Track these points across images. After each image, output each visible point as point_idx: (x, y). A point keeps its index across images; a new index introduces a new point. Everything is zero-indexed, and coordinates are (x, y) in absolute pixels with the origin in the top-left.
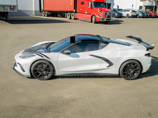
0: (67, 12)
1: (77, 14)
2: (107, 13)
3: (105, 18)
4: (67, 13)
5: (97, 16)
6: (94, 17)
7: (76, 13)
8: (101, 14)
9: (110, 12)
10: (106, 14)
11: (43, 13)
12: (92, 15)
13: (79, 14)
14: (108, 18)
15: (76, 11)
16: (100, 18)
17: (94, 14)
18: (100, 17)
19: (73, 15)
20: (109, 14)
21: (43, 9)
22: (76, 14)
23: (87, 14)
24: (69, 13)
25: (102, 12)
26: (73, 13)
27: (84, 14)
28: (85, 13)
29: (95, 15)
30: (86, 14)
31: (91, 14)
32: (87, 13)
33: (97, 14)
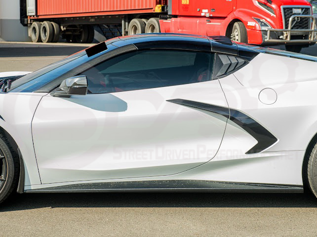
0: (129, 18)
1: (169, 21)
2: (291, 9)
3: (287, 27)
4: (129, 23)
5: (250, 23)
6: (238, 27)
7: (166, 19)
8: (269, 16)
9: (305, 4)
10: (288, 12)
11: (34, 29)
12: (230, 19)
13: (175, 22)
14: (299, 31)
15: (163, 8)
16: (264, 28)
17: (236, 14)
18: (265, 25)
19: (153, 28)
20: (299, 11)
21: (34, 14)
22: (165, 21)
23: (211, 18)
24: (135, 21)
25: (274, 6)
26: (153, 20)
27: (198, 21)
28: (203, 14)
29: (244, 18)
30: (205, 17)
31: (224, 18)
32: (208, 15)
33: (251, 15)
